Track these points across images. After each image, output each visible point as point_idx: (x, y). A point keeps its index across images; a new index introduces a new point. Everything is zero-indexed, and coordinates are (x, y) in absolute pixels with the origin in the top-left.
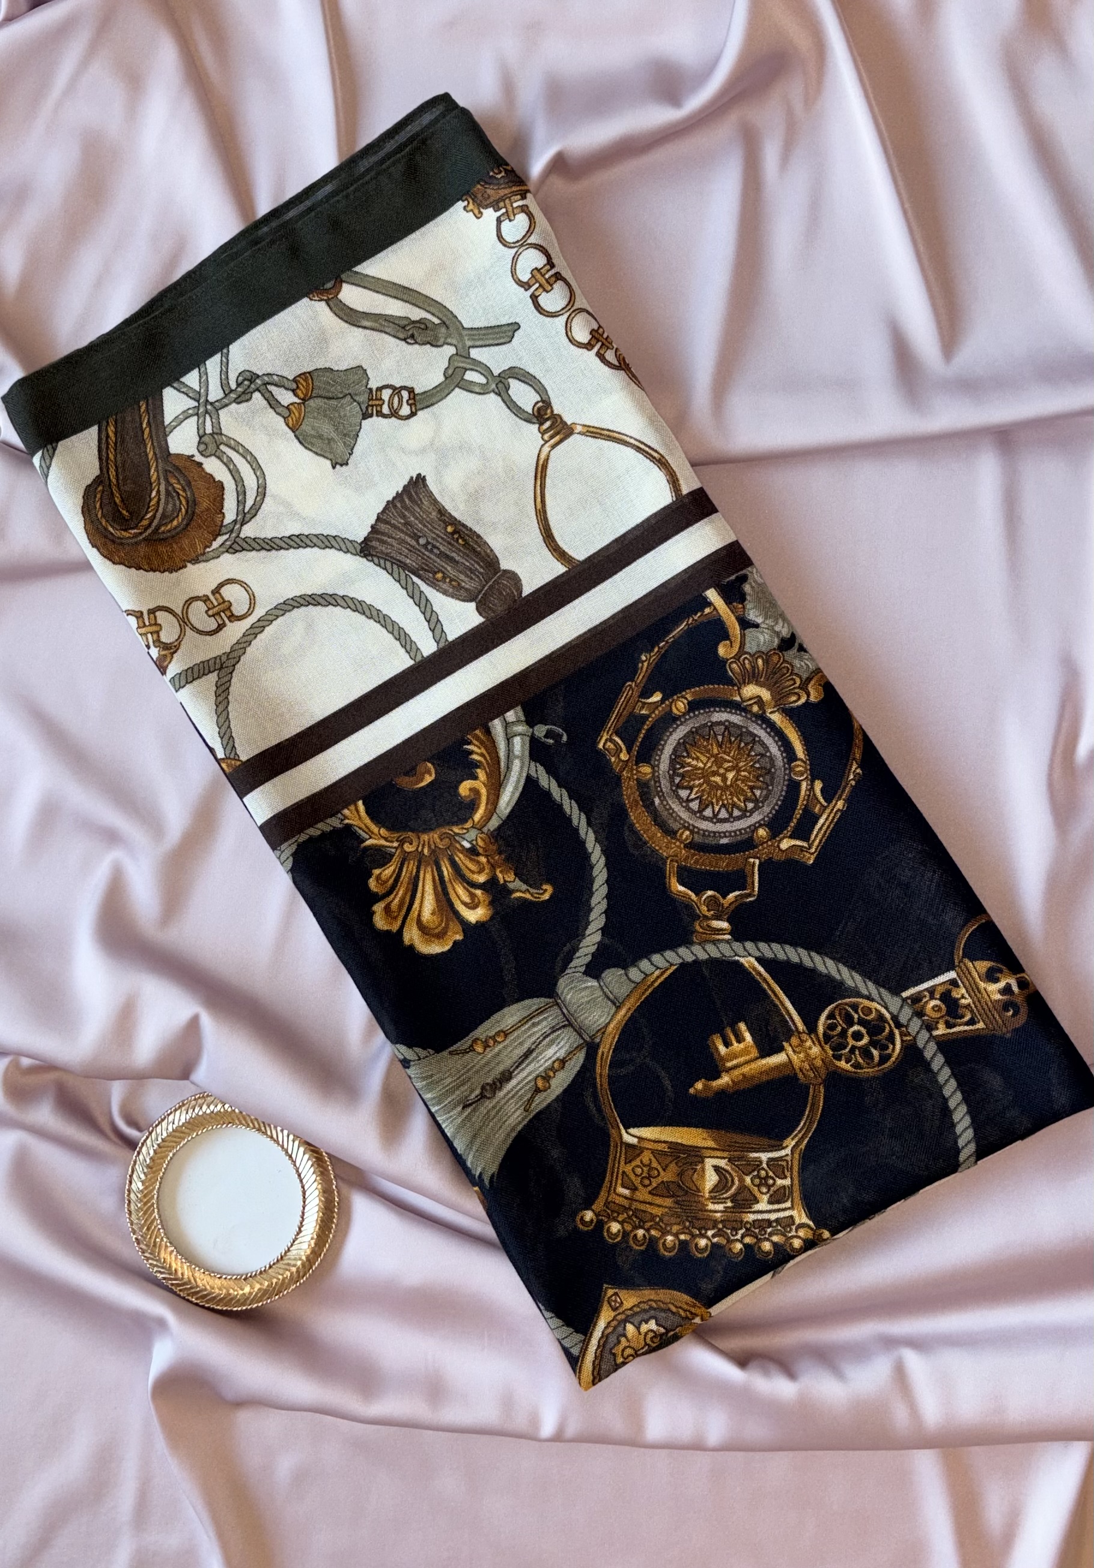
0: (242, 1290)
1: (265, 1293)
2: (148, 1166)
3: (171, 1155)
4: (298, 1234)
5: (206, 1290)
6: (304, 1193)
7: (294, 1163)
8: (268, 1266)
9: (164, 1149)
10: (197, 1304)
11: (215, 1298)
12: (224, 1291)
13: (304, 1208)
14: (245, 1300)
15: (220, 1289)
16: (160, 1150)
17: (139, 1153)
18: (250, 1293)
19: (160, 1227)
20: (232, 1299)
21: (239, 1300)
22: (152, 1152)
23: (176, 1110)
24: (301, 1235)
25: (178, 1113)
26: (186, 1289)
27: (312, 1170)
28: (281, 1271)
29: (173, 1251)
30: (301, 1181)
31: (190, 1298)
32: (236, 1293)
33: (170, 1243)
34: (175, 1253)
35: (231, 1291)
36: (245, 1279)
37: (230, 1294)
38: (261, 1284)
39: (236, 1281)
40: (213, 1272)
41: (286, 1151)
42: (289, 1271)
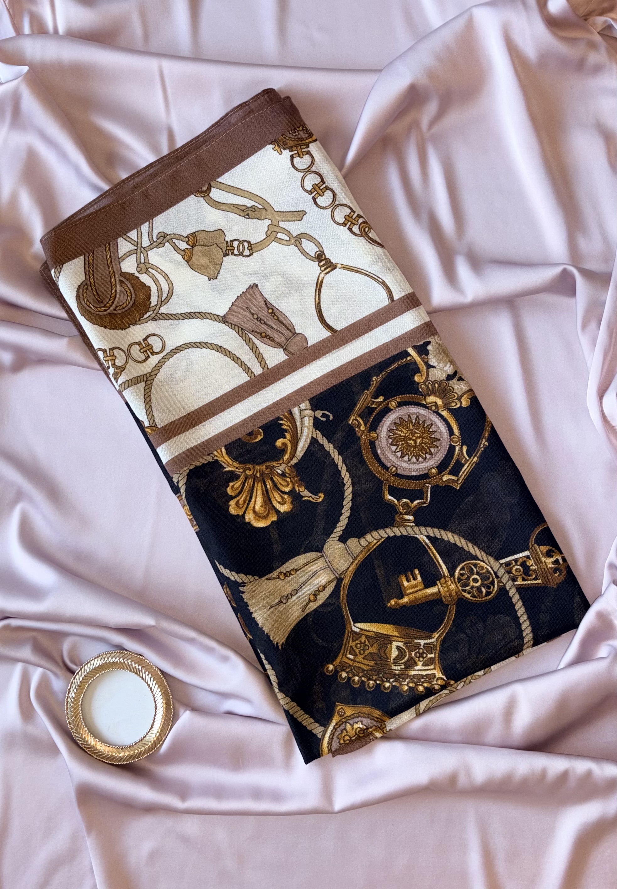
0: (119, 754)
1: (131, 757)
2: (78, 686)
3: (90, 681)
4: (151, 729)
5: (101, 752)
6: (156, 708)
7: (152, 692)
8: (134, 744)
9: (87, 678)
10: (96, 759)
11: (106, 756)
12: (110, 753)
13: (155, 716)
14: (121, 759)
15: (108, 752)
16: (85, 678)
17: (74, 678)
18: (124, 756)
19: (81, 717)
20: (114, 758)
21: (117, 759)
22: (81, 679)
23: (95, 658)
24: (152, 729)
25: (96, 660)
26: (91, 750)
27: (161, 697)
28: (140, 747)
29: (86, 731)
30: (155, 702)
31: (93, 755)
32: (116, 755)
33: (86, 726)
34: (87, 731)
35: (114, 754)
36: (121, 749)
37: (113, 756)
38: (129, 752)
39: (117, 750)
40: (106, 743)
41: (149, 686)
42: (144, 747)
